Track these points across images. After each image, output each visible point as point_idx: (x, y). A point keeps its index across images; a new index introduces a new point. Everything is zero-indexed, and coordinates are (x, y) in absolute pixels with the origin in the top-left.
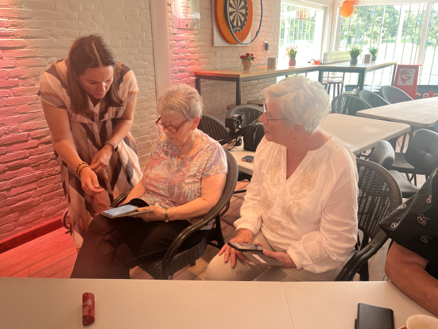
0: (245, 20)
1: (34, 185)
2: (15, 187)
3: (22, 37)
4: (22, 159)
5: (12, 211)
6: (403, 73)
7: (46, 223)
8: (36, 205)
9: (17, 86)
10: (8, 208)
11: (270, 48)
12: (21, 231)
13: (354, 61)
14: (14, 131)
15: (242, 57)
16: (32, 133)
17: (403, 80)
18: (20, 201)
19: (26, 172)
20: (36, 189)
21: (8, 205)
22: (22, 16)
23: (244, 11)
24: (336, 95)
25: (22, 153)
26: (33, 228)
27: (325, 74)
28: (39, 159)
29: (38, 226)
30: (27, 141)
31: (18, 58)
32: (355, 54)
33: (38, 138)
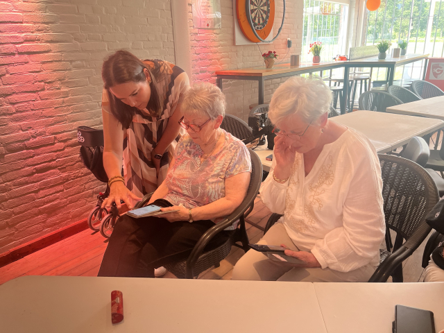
0: (267, 17)
1: (60, 187)
2: (42, 189)
3: (47, 42)
4: (50, 161)
5: (40, 213)
6: (435, 67)
7: (73, 224)
8: (63, 207)
9: (43, 90)
10: (36, 210)
11: (293, 45)
12: (48, 232)
13: (382, 55)
14: (41, 134)
15: (264, 55)
16: (58, 136)
17: (435, 75)
18: (47, 203)
19: (54, 174)
20: (63, 191)
21: (36, 207)
22: (47, 21)
23: (265, 8)
24: (363, 91)
25: (50, 156)
26: (61, 229)
27: (352, 70)
28: (66, 162)
29: (65, 228)
30: (53, 144)
31: (44, 63)
32: (383, 48)
33: (64, 141)
